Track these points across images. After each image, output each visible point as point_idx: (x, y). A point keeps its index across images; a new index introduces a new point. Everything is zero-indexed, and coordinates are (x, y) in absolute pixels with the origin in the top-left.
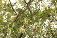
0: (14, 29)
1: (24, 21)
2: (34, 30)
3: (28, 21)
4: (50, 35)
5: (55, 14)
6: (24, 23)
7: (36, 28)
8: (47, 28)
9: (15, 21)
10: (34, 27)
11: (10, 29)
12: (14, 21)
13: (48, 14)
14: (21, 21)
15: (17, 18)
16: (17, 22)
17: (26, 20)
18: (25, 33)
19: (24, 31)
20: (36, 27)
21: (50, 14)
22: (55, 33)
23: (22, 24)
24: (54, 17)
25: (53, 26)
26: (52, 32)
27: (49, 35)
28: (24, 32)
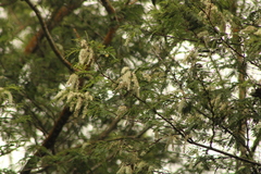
0: (30, 90)
1: (78, 53)
3: (96, 52)
4: (202, 116)
5: (220, 17)
6: (77, 61)
7: (132, 83)
8: (185, 83)
9: (34, 52)
10: (125, 79)
11: (6, 92)
12: (31, 49)
13: (189, 19)
15: (42, 37)
16: (43, 56)
17: (84, 47)
18: (82, 108)
19: (80, 99)
20: (135, 80)
22: (223, 106)
24: (216, 32)
25: (213, 71)
26: (209, 99)
27: (197, 115)
28: (78, 107)
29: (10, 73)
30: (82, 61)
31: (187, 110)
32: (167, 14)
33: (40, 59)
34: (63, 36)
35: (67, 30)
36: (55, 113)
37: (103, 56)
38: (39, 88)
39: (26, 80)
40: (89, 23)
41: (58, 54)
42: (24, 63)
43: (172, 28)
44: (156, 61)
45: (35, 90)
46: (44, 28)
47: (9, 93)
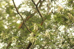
0: (20, 38)
2: (47, 39)
3: (38, 27)
4: (67, 45)
6: (33, 29)
7: (48, 35)
8: (63, 36)
10: (46, 34)
12: (20, 27)
14: (28, 27)
15: (23, 24)
16: (23, 29)
17: (35, 25)
18: (34, 42)
19: (34, 40)
20: (49, 35)
21: (67, 17)
22: (73, 42)
23: (30, 32)
25: (70, 33)
26: (69, 40)
28: (33, 42)
29: (14, 34)
30: (34, 29)
31: (63, 43)
32: (58, 17)
33: (23, 30)
34: (29, 24)
35: (30, 22)
36: (27, 45)
37: (40, 28)
38: (22, 38)
39: (19, 36)
40: (36, 20)
41: (27, 29)
42: (18, 31)
43: (59, 21)
44: (55, 30)
45: (21, 38)
46: (24, 22)
47: (15, 39)
